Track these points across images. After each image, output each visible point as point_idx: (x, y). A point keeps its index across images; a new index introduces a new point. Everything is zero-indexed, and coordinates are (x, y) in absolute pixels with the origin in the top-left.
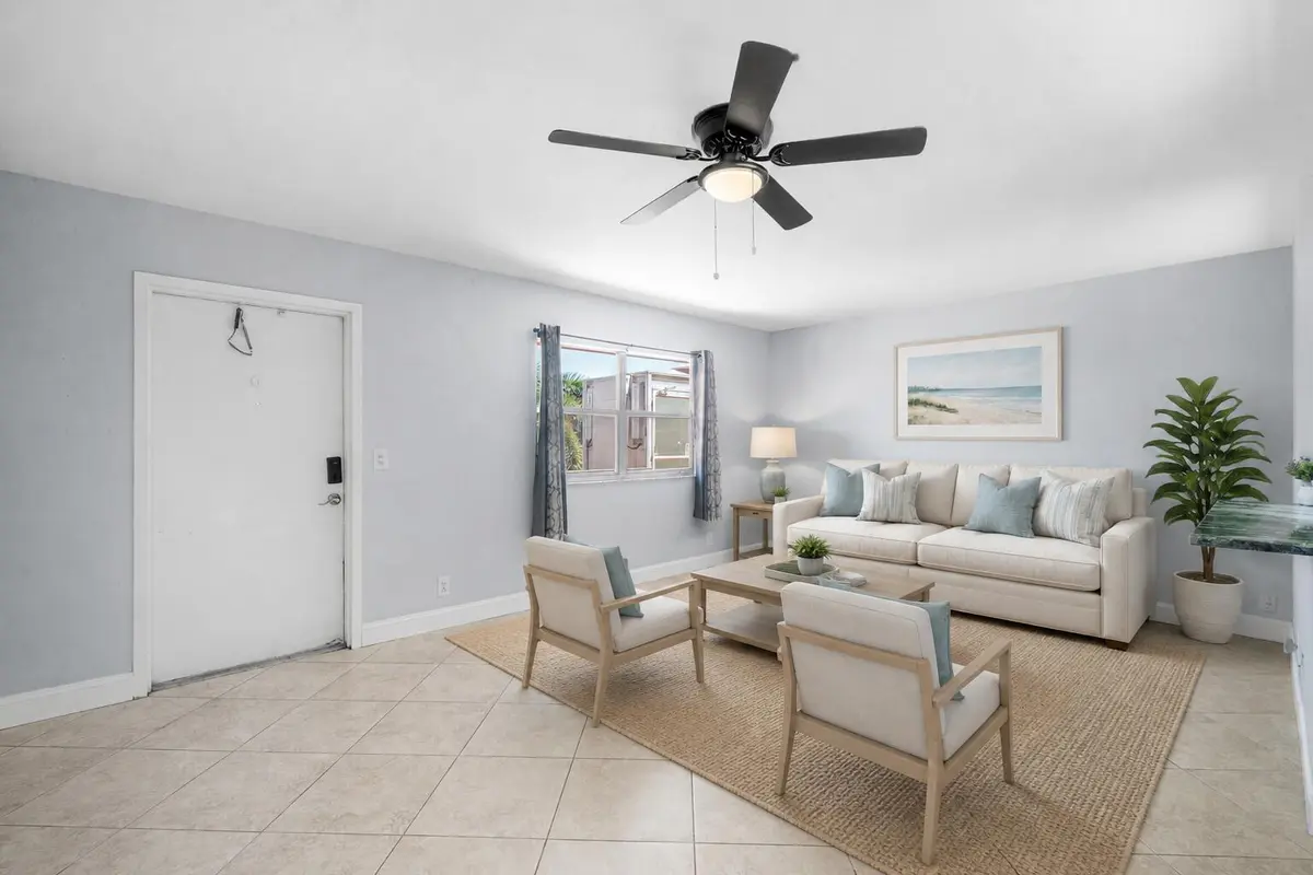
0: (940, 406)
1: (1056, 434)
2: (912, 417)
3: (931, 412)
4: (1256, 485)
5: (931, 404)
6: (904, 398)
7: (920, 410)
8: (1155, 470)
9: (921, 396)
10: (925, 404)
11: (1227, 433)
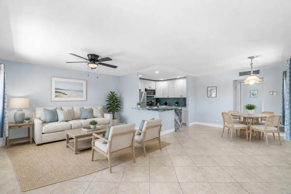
0: (63, 93)
1: (85, 100)
2: (56, 96)
3: (61, 95)
4: (120, 106)
5: (61, 93)
6: (54, 90)
7: (58, 94)
8: (107, 105)
9: (58, 90)
10: (60, 93)
11: (116, 99)
